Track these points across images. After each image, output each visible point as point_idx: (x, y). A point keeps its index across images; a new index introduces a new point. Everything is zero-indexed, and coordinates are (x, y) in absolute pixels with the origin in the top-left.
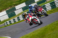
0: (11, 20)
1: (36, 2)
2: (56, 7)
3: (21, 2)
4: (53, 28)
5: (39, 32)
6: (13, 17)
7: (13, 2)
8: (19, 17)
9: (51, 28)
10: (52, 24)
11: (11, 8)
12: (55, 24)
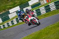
0: (4, 24)
1: (30, 5)
2: (51, 10)
3: (15, 5)
4: (48, 32)
5: (33, 36)
6: (7, 21)
7: (7, 6)
8: (13, 21)
9: (45, 32)
10: (46, 28)
11: (5, 12)
12: (49, 28)
